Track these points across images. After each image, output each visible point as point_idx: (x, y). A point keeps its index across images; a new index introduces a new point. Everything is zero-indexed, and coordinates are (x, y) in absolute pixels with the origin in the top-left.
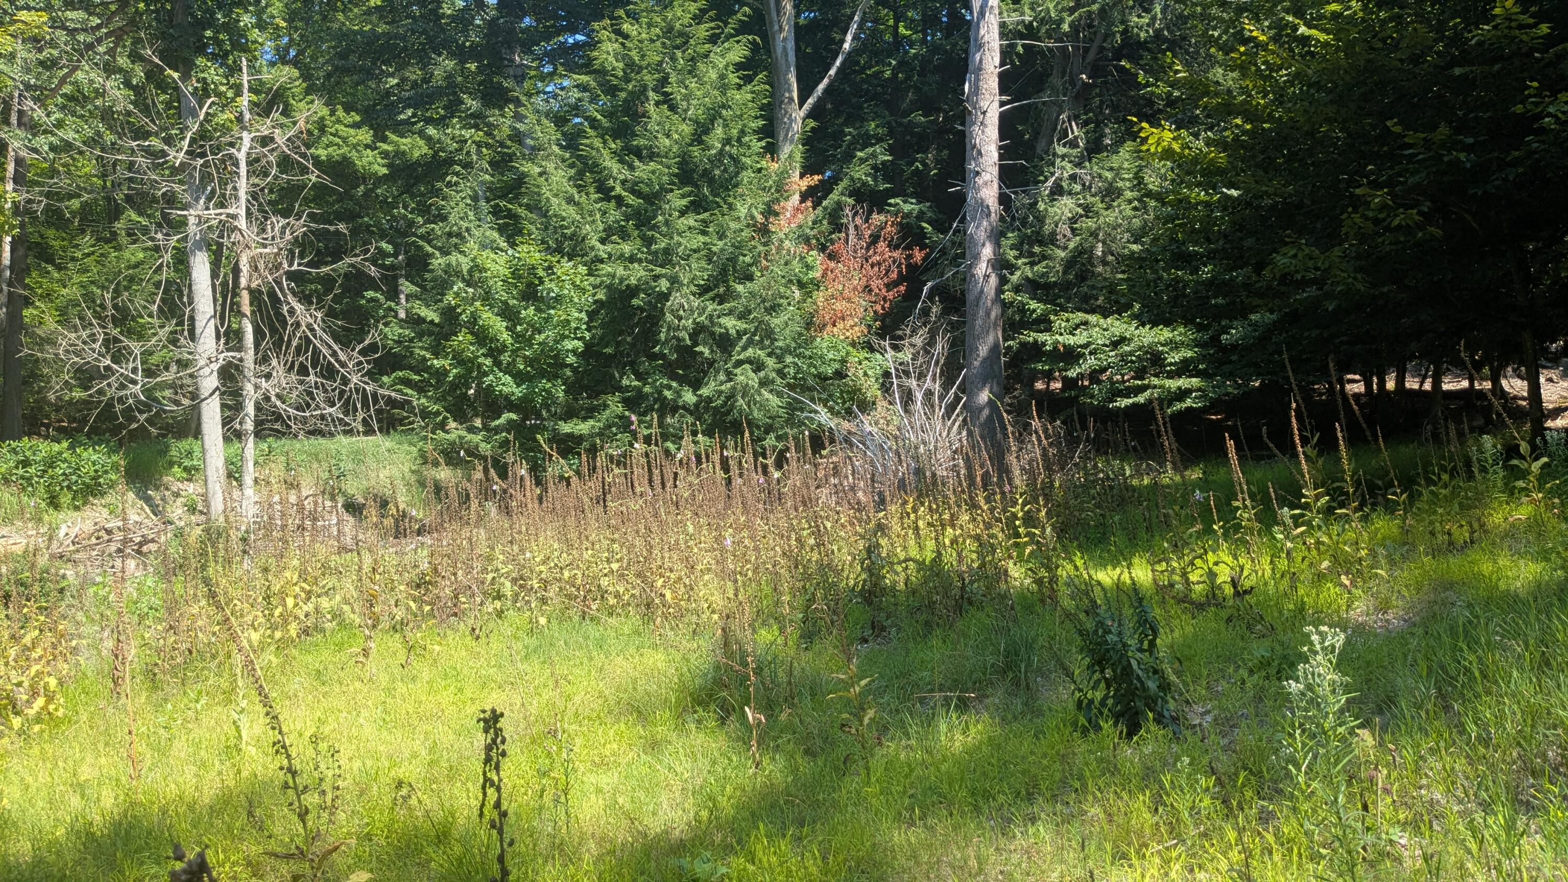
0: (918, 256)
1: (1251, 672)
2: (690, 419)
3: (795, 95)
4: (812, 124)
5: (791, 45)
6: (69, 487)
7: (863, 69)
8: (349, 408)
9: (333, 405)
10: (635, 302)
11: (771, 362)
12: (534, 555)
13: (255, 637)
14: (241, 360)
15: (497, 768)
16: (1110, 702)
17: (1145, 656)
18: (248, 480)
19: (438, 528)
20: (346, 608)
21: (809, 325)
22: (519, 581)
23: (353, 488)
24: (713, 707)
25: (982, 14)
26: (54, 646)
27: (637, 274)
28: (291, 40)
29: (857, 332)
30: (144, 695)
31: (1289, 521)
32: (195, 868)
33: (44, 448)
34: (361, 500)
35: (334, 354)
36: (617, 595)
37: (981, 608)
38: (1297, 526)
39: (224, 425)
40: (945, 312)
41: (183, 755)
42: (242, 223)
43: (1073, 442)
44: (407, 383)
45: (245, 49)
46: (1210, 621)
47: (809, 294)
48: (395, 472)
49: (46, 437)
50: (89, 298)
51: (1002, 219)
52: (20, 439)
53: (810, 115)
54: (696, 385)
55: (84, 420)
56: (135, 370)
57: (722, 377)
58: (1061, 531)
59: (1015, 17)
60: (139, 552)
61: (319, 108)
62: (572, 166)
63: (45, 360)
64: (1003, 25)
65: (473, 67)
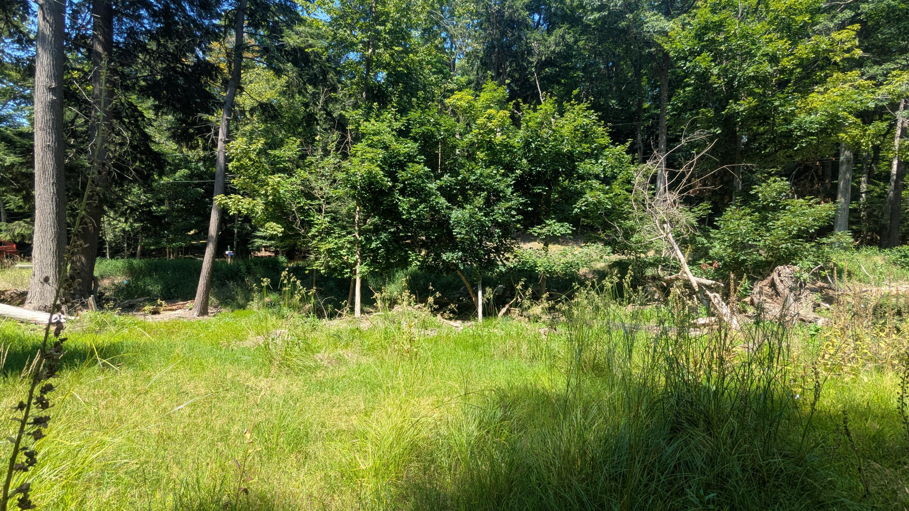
52: (902, 246)
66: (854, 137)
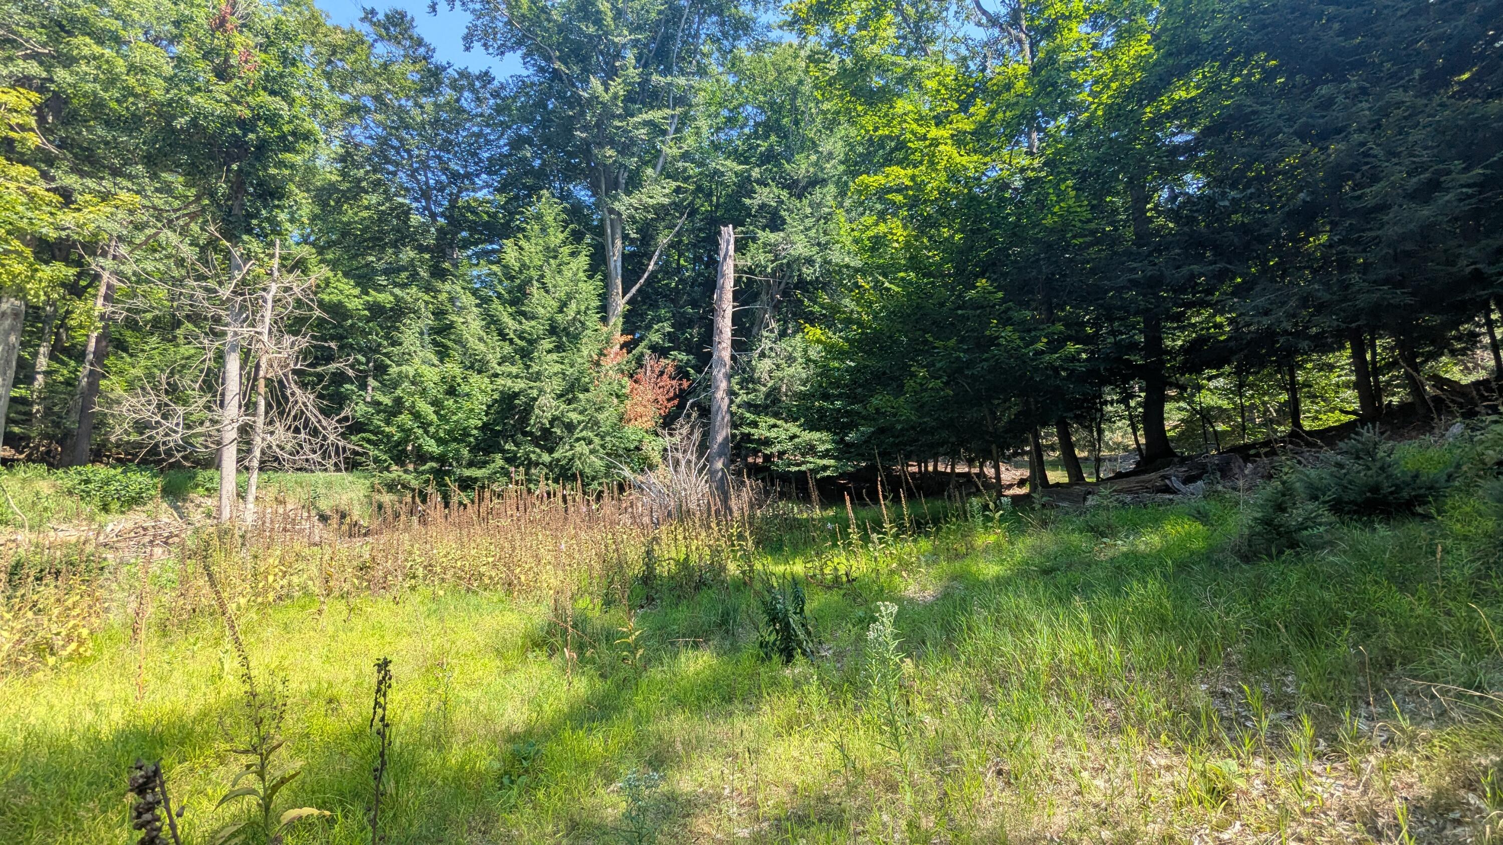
0: (685, 384)
1: (854, 626)
2: (545, 471)
3: (620, 291)
4: (628, 307)
5: (619, 264)
6: (118, 499)
7: (659, 281)
8: (325, 455)
9: (315, 452)
10: (517, 402)
11: (597, 440)
12: (439, 551)
13: (243, 601)
14: (254, 422)
15: (384, 695)
16: (778, 643)
17: (796, 617)
18: (251, 498)
19: (379, 532)
20: (310, 583)
21: (621, 419)
22: (429, 568)
23: (324, 505)
24: (545, 648)
25: (725, 259)
26: (90, 607)
27: (519, 385)
28: (312, 231)
29: (649, 425)
30: (156, 640)
31: (876, 541)
32: (150, 774)
33: (102, 471)
34: (329, 513)
35: (319, 421)
36: (491, 578)
37: (710, 587)
38: (880, 543)
39: (238, 462)
40: (701, 416)
41: (178, 682)
42: (265, 338)
43: (767, 493)
44: (369, 441)
45: (279, 234)
46: (834, 597)
47: (622, 402)
48: (353, 495)
49: (107, 464)
50: (150, 376)
51: (732, 368)
52: (85, 465)
53: (628, 303)
54: (551, 451)
55: (135, 455)
56: (177, 425)
57: (567, 447)
58: (757, 544)
59: (742, 262)
60: (166, 543)
61: (325, 271)
62: (483, 320)
63: (112, 415)
64: (736, 266)
65: (427, 256)
66: (15, 277)
